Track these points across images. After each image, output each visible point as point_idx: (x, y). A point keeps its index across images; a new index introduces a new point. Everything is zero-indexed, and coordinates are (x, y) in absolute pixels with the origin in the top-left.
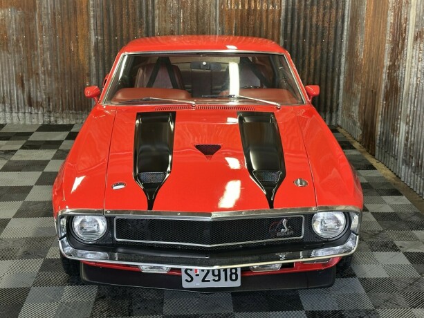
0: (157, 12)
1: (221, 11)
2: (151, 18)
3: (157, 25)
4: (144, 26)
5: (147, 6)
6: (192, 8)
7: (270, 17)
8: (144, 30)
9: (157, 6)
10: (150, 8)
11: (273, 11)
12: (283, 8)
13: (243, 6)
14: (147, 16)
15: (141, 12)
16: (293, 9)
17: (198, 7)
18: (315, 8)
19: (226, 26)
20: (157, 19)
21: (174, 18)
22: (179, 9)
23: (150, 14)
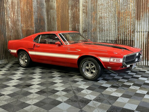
0: (6, 30)
1: (22, 30)
2: (5, 32)
3: (7, 34)
4: (3, 34)
5: (4, 28)
6: (15, 29)
7: (32, 31)
8: (3, 35)
9: (6, 29)
10: (5, 29)
11: (33, 30)
12: (35, 29)
13: (27, 29)
14: (4, 31)
15: (2, 30)
16: (36, 30)
17: (17, 29)
18: (40, 29)
19: (23, 34)
20: (6, 32)
21: (11, 32)
22: (12, 29)
23: (5, 31)
